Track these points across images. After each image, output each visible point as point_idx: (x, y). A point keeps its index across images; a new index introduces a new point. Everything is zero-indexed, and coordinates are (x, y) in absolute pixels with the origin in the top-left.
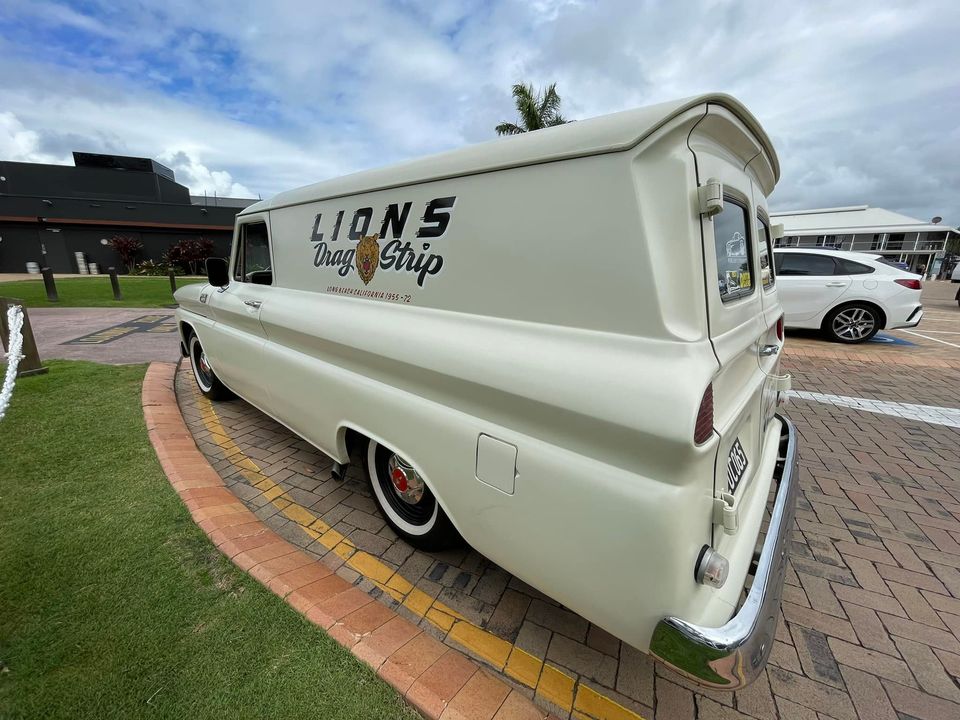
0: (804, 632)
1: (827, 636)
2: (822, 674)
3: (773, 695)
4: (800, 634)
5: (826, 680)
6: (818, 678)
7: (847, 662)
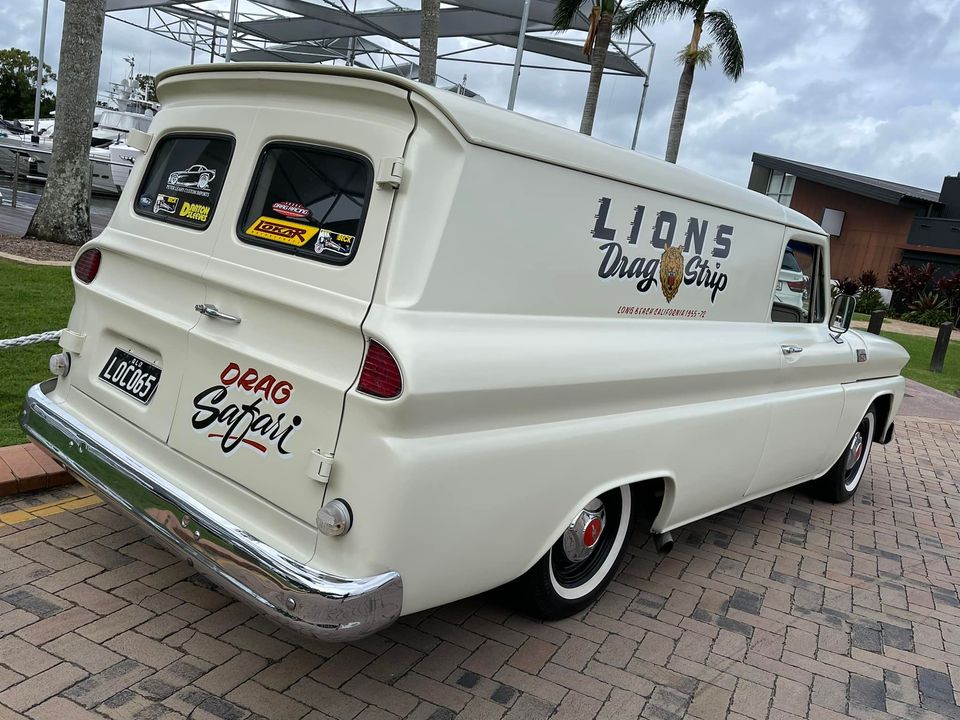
0: (59, 608)
1: (41, 619)
2: (20, 593)
3: (35, 562)
4: (58, 604)
5: (14, 592)
6: (21, 589)
7: (12, 614)
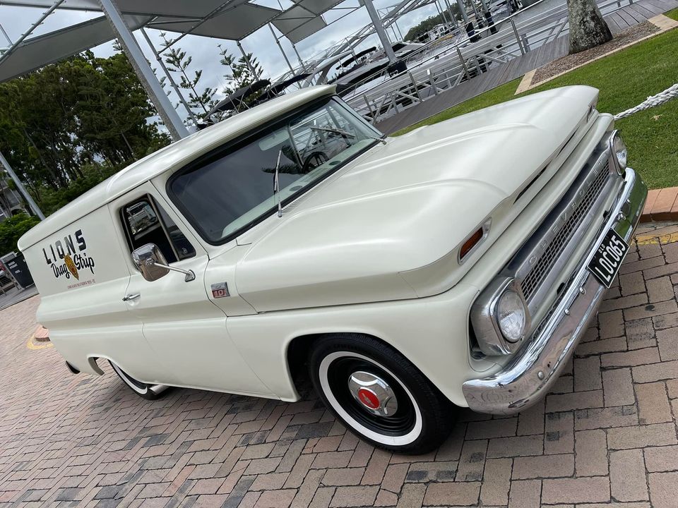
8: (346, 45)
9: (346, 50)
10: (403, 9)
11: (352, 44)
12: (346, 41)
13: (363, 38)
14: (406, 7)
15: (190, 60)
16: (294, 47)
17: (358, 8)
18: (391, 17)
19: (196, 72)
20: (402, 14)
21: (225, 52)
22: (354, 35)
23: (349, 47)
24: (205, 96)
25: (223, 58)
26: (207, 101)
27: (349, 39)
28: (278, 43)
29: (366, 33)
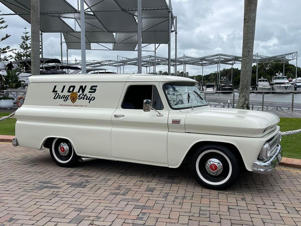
8: (92, 64)
9: (90, 66)
10: (130, 62)
11: (95, 65)
12: (93, 62)
13: (102, 65)
14: (132, 62)
15: (6, 27)
16: (67, 51)
17: (111, 50)
18: (123, 63)
19: (7, 35)
20: (129, 64)
21: (27, 33)
22: (99, 61)
23: (93, 65)
24: (4, 49)
25: (24, 35)
26: (3, 53)
27: (95, 62)
28: (61, 44)
29: (105, 63)
